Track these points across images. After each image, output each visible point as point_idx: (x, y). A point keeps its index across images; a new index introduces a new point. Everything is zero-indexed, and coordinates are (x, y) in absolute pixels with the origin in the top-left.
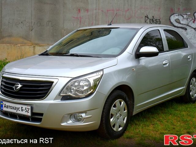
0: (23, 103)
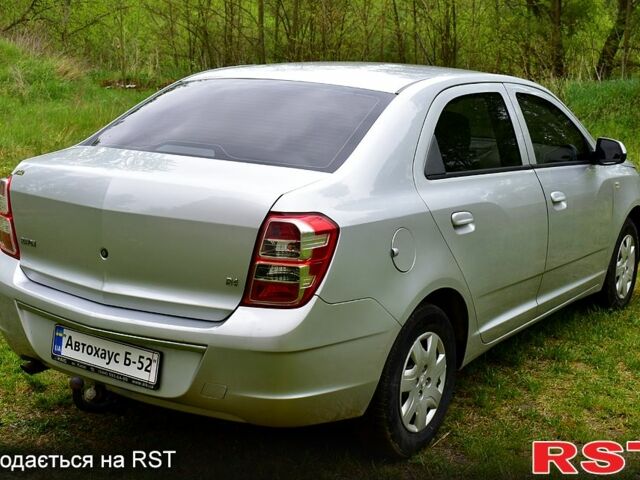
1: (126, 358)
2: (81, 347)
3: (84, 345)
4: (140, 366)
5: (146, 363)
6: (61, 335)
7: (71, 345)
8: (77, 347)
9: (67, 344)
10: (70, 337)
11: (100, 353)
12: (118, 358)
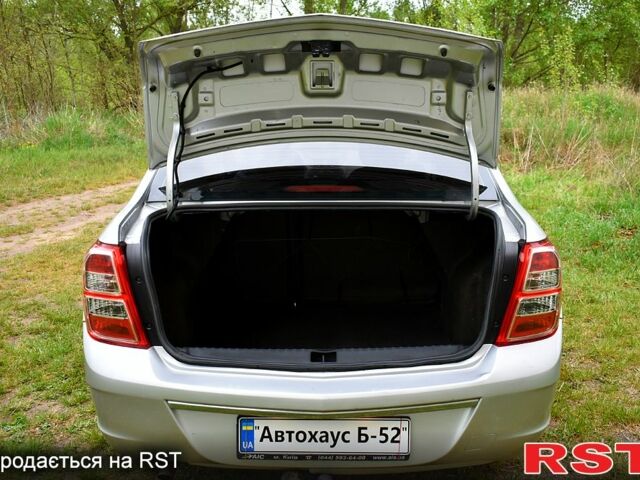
1: (360, 435)
2: (286, 436)
3: (290, 433)
4: (383, 438)
5: (391, 434)
6: (250, 428)
7: (270, 437)
8: (279, 437)
9: (263, 437)
10: (266, 428)
11: (318, 437)
12: (347, 437)
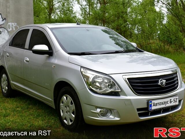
0: (171, 95)
